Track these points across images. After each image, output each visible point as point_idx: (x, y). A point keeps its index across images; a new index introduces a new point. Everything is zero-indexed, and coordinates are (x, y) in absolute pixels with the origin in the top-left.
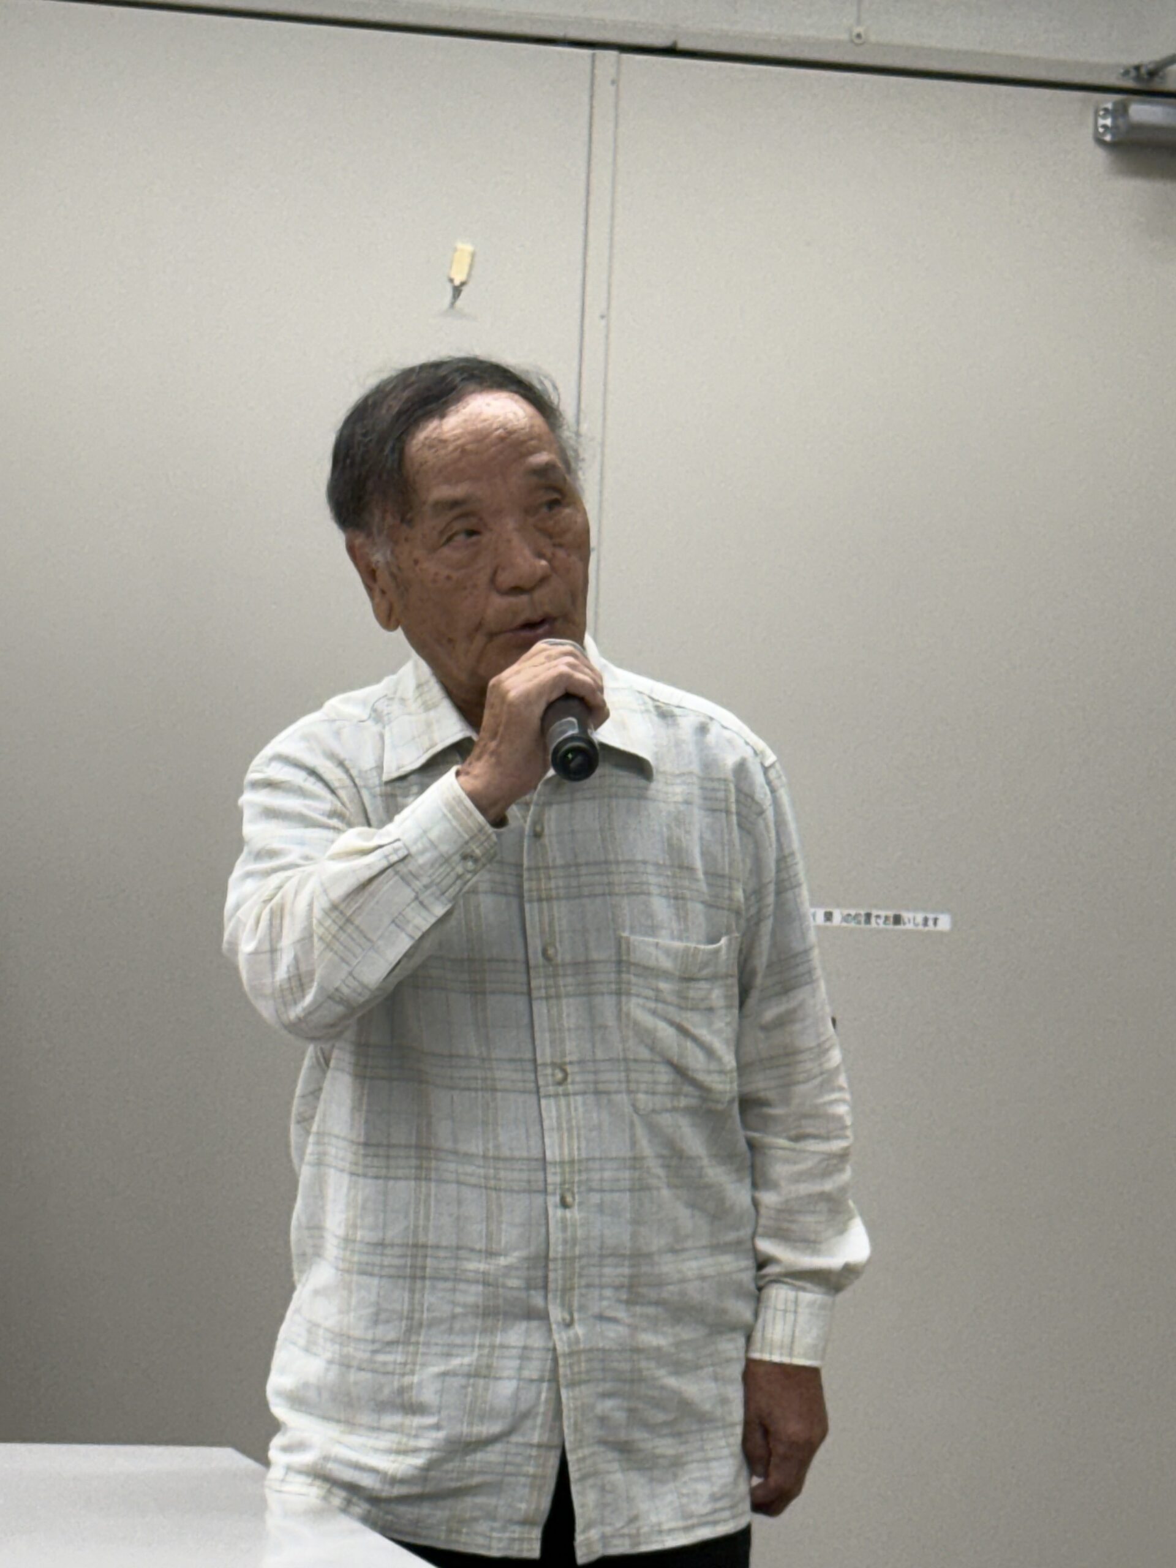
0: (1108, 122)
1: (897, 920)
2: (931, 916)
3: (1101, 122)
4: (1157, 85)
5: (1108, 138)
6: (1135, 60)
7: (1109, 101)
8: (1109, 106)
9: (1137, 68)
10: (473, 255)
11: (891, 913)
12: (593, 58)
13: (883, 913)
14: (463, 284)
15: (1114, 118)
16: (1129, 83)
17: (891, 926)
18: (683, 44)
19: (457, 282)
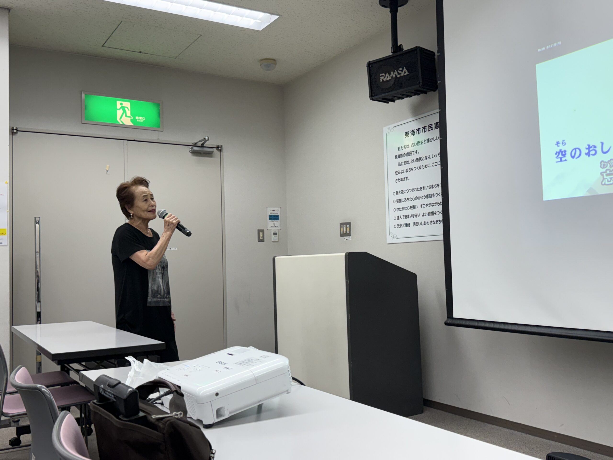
0: (191, 149)
1: (170, 249)
2: (175, 248)
3: (190, 150)
4: (197, 145)
5: (191, 151)
6: (194, 142)
7: (191, 147)
8: (191, 148)
9: (194, 143)
10: (109, 167)
11: (170, 248)
12: (124, 142)
13: (169, 248)
14: (108, 170)
15: (192, 149)
16: (193, 145)
17: (170, 250)
18: (135, 140)
19: (107, 170)
